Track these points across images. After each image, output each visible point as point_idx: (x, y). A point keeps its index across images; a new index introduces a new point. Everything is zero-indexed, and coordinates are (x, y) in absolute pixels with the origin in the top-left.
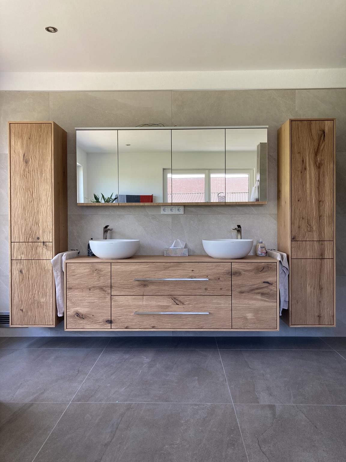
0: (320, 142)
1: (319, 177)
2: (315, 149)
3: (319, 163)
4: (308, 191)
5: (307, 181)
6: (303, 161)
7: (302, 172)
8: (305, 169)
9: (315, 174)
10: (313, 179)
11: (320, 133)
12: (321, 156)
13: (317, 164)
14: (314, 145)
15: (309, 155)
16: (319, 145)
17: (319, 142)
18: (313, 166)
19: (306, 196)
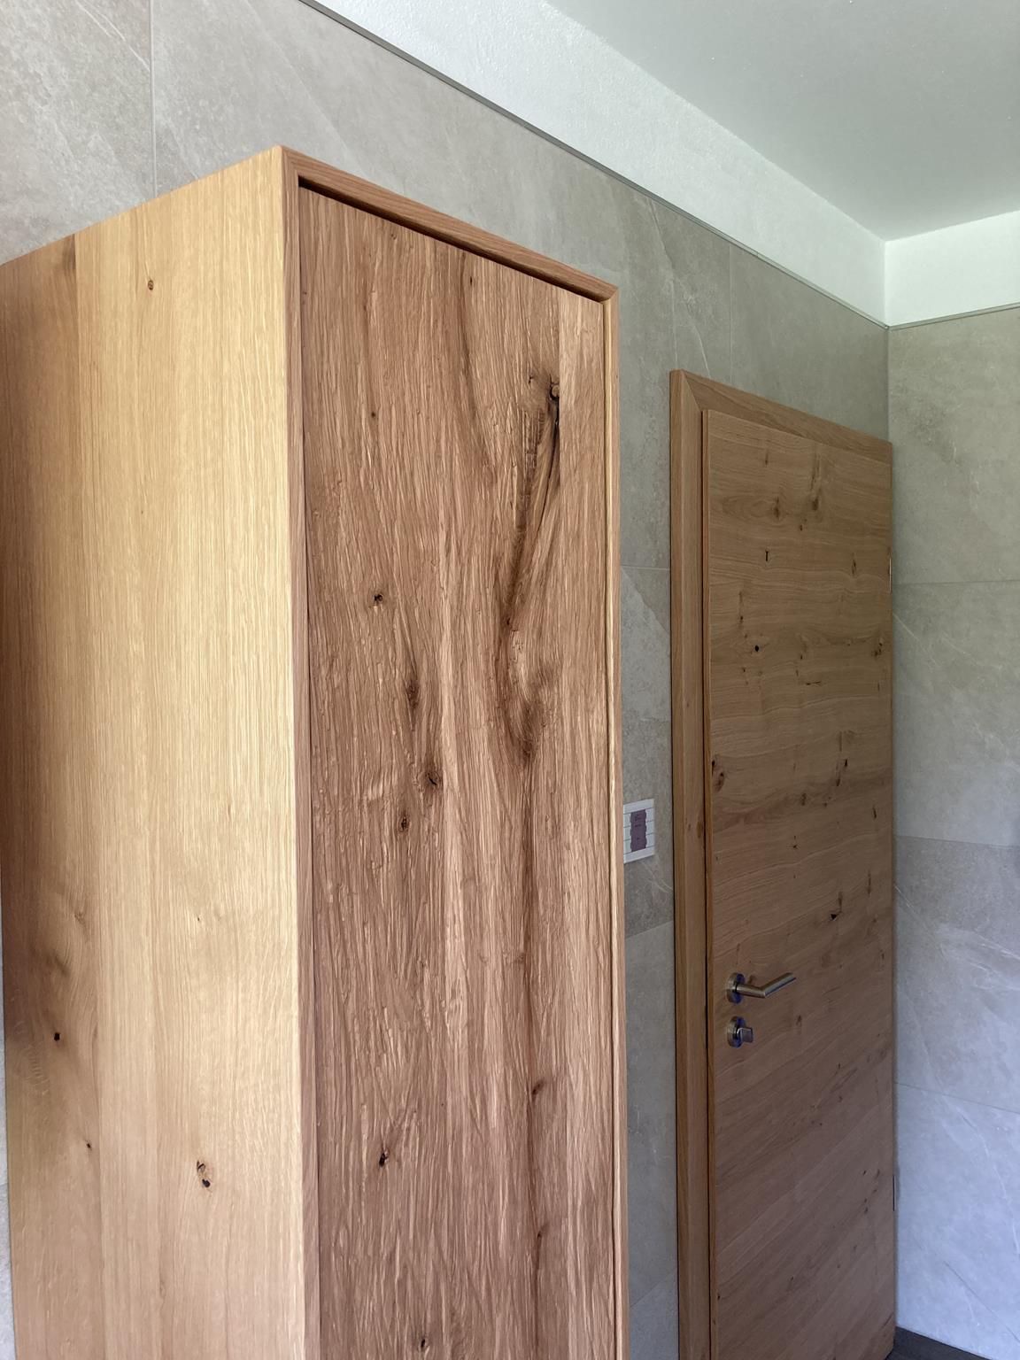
0: (529, 493)
1: (527, 846)
2: (497, 561)
3: (526, 711)
4: (457, 1023)
5: (449, 915)
6: (412, 692)
7: (404, 825)
8: (433, 780)
9: (502, 826)
10: (492, 878)
11: (531, 396)
12: (540, 634)
13: (516, 712)
14: (493, 522)
15: (454, 625)
16: (522, 526)
17: (526, 492)
18: (490, 740)
19: (443, 1074)
